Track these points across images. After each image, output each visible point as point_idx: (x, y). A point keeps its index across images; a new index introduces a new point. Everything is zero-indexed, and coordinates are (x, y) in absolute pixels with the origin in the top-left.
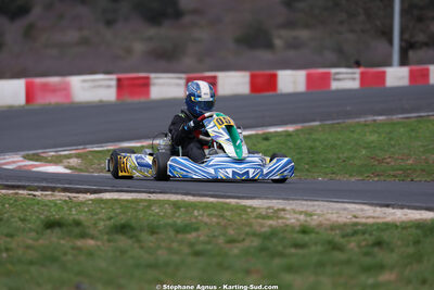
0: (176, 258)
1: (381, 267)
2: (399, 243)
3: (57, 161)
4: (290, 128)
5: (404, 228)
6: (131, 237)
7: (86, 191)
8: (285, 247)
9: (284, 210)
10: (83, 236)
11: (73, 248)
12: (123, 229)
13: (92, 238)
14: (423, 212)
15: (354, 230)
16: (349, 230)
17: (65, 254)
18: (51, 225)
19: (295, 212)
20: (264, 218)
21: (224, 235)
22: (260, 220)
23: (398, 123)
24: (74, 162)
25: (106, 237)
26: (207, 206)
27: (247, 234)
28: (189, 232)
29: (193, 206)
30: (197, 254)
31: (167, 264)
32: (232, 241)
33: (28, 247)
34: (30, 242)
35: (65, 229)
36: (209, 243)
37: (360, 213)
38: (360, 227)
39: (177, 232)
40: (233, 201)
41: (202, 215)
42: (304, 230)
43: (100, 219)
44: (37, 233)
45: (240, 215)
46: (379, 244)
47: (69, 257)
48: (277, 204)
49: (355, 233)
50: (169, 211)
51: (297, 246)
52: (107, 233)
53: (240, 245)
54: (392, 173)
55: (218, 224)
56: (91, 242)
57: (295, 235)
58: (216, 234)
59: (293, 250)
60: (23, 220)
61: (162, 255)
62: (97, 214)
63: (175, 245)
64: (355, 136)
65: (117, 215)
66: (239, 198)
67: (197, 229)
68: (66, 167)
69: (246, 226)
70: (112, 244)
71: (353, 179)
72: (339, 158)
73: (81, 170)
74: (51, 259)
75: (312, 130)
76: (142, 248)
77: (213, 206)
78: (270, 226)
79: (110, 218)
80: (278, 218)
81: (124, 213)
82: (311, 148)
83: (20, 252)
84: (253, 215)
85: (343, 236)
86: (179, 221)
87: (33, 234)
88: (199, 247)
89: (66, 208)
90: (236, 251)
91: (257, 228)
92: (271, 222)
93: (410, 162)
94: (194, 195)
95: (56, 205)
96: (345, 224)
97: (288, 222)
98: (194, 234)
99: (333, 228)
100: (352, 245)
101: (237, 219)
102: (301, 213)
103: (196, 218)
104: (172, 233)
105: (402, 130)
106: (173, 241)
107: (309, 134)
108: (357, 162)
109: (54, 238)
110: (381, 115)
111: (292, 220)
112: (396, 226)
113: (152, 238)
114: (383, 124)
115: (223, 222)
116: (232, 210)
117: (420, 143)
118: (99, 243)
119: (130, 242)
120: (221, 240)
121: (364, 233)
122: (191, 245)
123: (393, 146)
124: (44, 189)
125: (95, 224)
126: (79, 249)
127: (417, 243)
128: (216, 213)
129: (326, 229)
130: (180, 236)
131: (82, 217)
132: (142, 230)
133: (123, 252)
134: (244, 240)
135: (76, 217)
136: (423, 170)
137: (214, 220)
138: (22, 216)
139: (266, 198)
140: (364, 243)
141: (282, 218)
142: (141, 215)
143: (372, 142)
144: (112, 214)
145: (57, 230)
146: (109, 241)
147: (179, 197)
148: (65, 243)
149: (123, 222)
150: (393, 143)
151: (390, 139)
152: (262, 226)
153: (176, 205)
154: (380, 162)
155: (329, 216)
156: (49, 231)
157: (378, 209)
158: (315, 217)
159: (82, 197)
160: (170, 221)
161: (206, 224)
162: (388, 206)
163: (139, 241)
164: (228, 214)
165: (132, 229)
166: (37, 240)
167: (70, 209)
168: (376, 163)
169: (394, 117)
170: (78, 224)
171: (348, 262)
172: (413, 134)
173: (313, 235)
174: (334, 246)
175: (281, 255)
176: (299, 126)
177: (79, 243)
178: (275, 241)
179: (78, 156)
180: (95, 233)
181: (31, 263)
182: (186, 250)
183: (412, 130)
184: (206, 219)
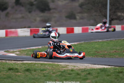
0: (39, 77)
1: (87, 79)
2: (94, 73)
3: (13, 52)
4: (76, 43)
5: (97, 70)
6: (29, 72)
7: (20, 61)
8: (66, 74)
9: (68, 65)
10: (18, 72)
11: (15, 75)
12: (28, 70)
13: (20, 72)
14: (103, 66)
15: (84, 70)
16: (83, 70)
17: (13, 76)
18: (10, 69)
19: (71, 66)
20: (63, 67)
21: (52, 72)
22: (62, 68)
23: (105, 42)
24: (17, 53)
25: (23, 72)
26: (49, 65)
27: (58, 71)
28: (44, 71)
29: (46, 64)
30: (45, 76)
31: (37, 78)
32: (54, 73)
33: (4, 75)
34: (4, 73)
35: (13, 70)
36: (48, 74)
37: (88, 66)
38: (86, 70)
39: (41, 71)
40: (56, 63)
41: (48, 67)
42: (72, 70)
43: (22, 68)
44: (7, 71)
45: (57, 67)
46: (89, 74)
47: (14, 77)
48: (67, 64)
49: (84, 71)
50: (40, 66)
51: (69, 74)
52: (24, 71)
53: (55, 74)
54: (100, 55)
55: (51, 69)
56: (20, 73)
57: (70, 72)
58: (50, 71)
59: (68, 75)
60: (3, 68)
61: (36, 76)
62: (22, 66)
63: (40, 74)
64: (93, 45)
65: (27, 67)
66: (58, 62)
67: (46, 70)
68: (16, 54)
69: (58, 69)
70: (25, 74)
71: (90, 57)
72: (87, 51)
73: (19, 55)
74: (9, 77)
75: (82, 44)
76: (32, 75)
77: (51, 64)
78: (64, 69)
79: (25, 68)
80: (67, 67)
81: (28, 66)
82: (80, 49)
83: (2, 76)
84: (60, 67)
85: (81, 72)
86: (42, 68)
87: (5, 72)
88: (46, 75)
89: (14, 65)
90: (54, 75)
91: (61, 70)
92: (65, 68)
93: (106, 52)
94: (47, 62)
95: (12, 64)
96: (83, 69)
97: (69, 68)
98: (45, 71)
99: (79, 70)
100: (83, 74)
101: (56, 68)
102: (73, 66)
103: (46, 67)
104: (40, 71)
105: (105, 44)
106: (40, 73)
107: (81, 45)
108: (92, 52)
109: (11, 72)
110: (100, 40)
111: (70, 68)
112: (95, 69)
113: (35, 73)
114: (101, 42)
115: (53, 68)
116: (55, 65)
117: (109, 47)
118: (21, 74)
119: (29, 73)
120: (51, 73)
121: (86, 71)
122: (44, 74)
123: (102, 48)
124: (9, 60)
125: (21, 69)
126: (16, 75)
127: (98, 73)
128: (51, 66)
129: (78, 70)
130: (42, 72)
131: (18, 67)
132: (32, 71)
133: (27, 76)
134: (57, 73)
135: (16, 67)
136: (109, 55)
137: (51, 68)
138: (3, 67)
139: (65, 62)
140: (86, 74)
141: (68, 67)
142: (33, 67)
143: (97, 47)
144: (25, 67)
145: (11, 70)
146: (24, 73)
147: (43, 62)
148: (13, 74)
149: (28, 68)
150: (102, 47)
151: (102, 46)
152: (62, 69)
153: (42, 64)
154: (98, 52)
155: (80, 67)
156: (9, 71)
157: (93, 65)
158: (76, 67)
159: (18, 62)
160: (40, 68)
161: (48, 69)
162: (95, 64)
163: (31, 73)
164: (54, 66)
165: (30, 70)
166: (6, 73)
167: (15, 65)
168: (97, 53)
169: (104, 40)
170: (17, 69)
171: (80, 78)
172: (108, 45)
173: (74, 72)
174: (78, 74)
175: (65, 76)
176: (78, 43)
177: (17, 74)
178: (64, 73)
179: (18, 51)
180: (21, 71)
181: (5, 78)
182: (42, 75)
183: (108, 44)
184: (49, 68)
